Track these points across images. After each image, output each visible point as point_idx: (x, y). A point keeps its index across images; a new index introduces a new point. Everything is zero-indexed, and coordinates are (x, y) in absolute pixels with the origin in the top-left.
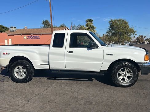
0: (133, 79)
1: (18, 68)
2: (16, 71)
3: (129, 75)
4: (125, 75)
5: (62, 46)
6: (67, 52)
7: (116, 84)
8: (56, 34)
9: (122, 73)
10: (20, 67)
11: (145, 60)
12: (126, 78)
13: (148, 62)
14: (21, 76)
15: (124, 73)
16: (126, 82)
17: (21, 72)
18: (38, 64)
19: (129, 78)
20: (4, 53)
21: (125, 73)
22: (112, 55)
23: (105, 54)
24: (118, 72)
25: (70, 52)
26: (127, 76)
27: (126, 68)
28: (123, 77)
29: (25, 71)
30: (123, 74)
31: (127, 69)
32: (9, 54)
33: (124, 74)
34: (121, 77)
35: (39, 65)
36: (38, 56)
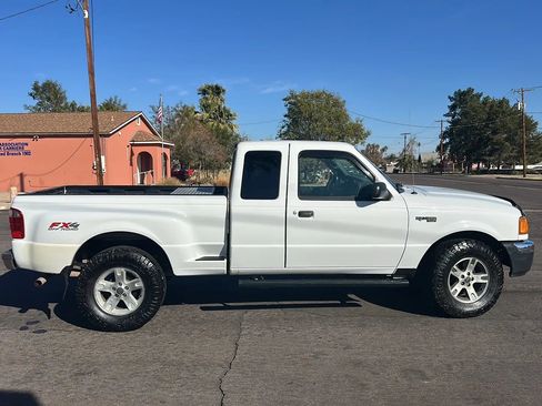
0: (489, 290)
1: (111, 278)
2: (101, 288)
3: (478, 278)
4: (466, 282)
5: (273, 194)
6: (294, 213)
7: (446, 310)
8: (250, 156)
9: (459, 274)
10: (120, 272)
11: (520, 233)
12: (471, 290)
13: (525, 237)
14: (122, 305)
15: (465, 274)
16: (472, 301)
17: (119, 292)
18: (188, 257)
19: (478, 287)
20: (54, 224)
21: (469, 274)
22: (432, 220)
23: (413, 219)
24: (451, 272)
25: (301, 214)
26: (472, 283)
27: (471, 259)
28: (463, 287)
29: (139, 284)
30: (463, 276)
31: (473, 263)
32: (75, 226)
33: (466, 276)
34: (458, 287)
35: (192, 259)
36: (186, 229)
